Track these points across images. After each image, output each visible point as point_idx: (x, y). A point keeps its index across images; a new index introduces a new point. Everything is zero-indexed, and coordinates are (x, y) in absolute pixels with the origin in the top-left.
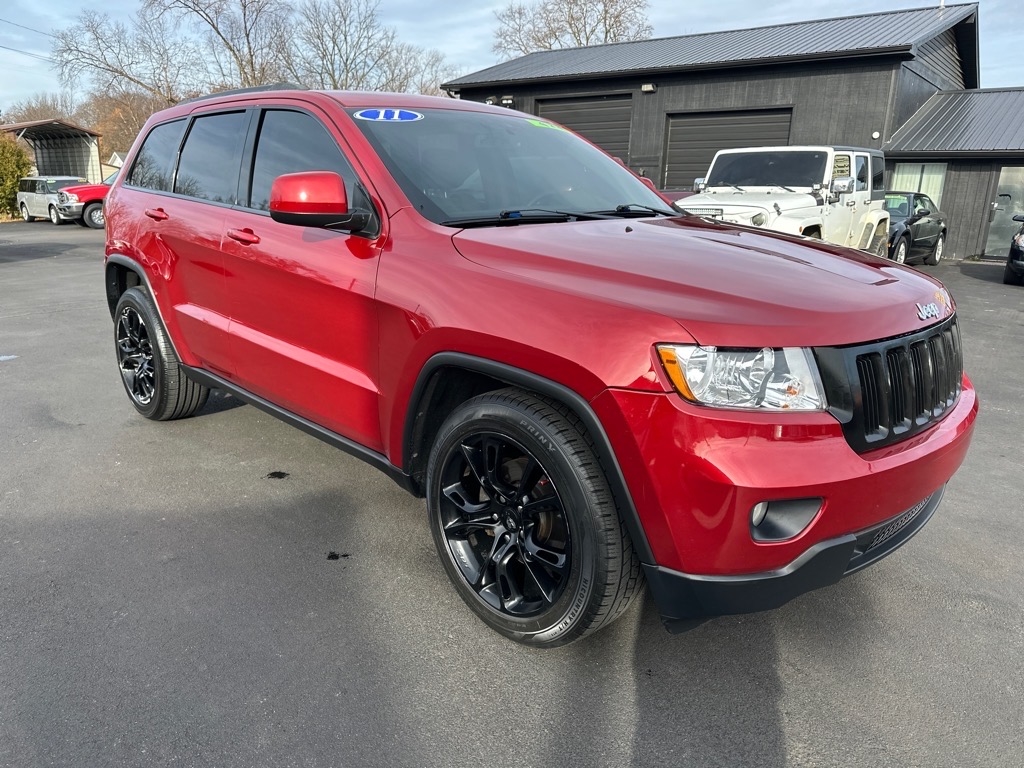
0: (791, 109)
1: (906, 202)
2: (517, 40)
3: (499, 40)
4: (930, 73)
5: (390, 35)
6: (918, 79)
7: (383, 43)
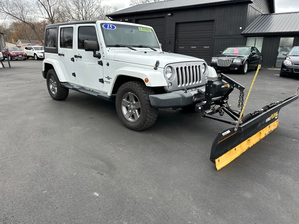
0: (214, 20)
1: (248, 50)
2: (137, 2)
3: (131, 2)
4: (258, 8)
5: (99, 1)
6: (254, 10)
7: (97, 4)
